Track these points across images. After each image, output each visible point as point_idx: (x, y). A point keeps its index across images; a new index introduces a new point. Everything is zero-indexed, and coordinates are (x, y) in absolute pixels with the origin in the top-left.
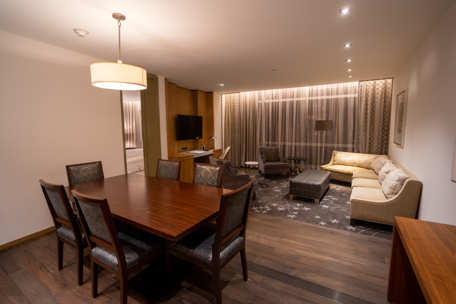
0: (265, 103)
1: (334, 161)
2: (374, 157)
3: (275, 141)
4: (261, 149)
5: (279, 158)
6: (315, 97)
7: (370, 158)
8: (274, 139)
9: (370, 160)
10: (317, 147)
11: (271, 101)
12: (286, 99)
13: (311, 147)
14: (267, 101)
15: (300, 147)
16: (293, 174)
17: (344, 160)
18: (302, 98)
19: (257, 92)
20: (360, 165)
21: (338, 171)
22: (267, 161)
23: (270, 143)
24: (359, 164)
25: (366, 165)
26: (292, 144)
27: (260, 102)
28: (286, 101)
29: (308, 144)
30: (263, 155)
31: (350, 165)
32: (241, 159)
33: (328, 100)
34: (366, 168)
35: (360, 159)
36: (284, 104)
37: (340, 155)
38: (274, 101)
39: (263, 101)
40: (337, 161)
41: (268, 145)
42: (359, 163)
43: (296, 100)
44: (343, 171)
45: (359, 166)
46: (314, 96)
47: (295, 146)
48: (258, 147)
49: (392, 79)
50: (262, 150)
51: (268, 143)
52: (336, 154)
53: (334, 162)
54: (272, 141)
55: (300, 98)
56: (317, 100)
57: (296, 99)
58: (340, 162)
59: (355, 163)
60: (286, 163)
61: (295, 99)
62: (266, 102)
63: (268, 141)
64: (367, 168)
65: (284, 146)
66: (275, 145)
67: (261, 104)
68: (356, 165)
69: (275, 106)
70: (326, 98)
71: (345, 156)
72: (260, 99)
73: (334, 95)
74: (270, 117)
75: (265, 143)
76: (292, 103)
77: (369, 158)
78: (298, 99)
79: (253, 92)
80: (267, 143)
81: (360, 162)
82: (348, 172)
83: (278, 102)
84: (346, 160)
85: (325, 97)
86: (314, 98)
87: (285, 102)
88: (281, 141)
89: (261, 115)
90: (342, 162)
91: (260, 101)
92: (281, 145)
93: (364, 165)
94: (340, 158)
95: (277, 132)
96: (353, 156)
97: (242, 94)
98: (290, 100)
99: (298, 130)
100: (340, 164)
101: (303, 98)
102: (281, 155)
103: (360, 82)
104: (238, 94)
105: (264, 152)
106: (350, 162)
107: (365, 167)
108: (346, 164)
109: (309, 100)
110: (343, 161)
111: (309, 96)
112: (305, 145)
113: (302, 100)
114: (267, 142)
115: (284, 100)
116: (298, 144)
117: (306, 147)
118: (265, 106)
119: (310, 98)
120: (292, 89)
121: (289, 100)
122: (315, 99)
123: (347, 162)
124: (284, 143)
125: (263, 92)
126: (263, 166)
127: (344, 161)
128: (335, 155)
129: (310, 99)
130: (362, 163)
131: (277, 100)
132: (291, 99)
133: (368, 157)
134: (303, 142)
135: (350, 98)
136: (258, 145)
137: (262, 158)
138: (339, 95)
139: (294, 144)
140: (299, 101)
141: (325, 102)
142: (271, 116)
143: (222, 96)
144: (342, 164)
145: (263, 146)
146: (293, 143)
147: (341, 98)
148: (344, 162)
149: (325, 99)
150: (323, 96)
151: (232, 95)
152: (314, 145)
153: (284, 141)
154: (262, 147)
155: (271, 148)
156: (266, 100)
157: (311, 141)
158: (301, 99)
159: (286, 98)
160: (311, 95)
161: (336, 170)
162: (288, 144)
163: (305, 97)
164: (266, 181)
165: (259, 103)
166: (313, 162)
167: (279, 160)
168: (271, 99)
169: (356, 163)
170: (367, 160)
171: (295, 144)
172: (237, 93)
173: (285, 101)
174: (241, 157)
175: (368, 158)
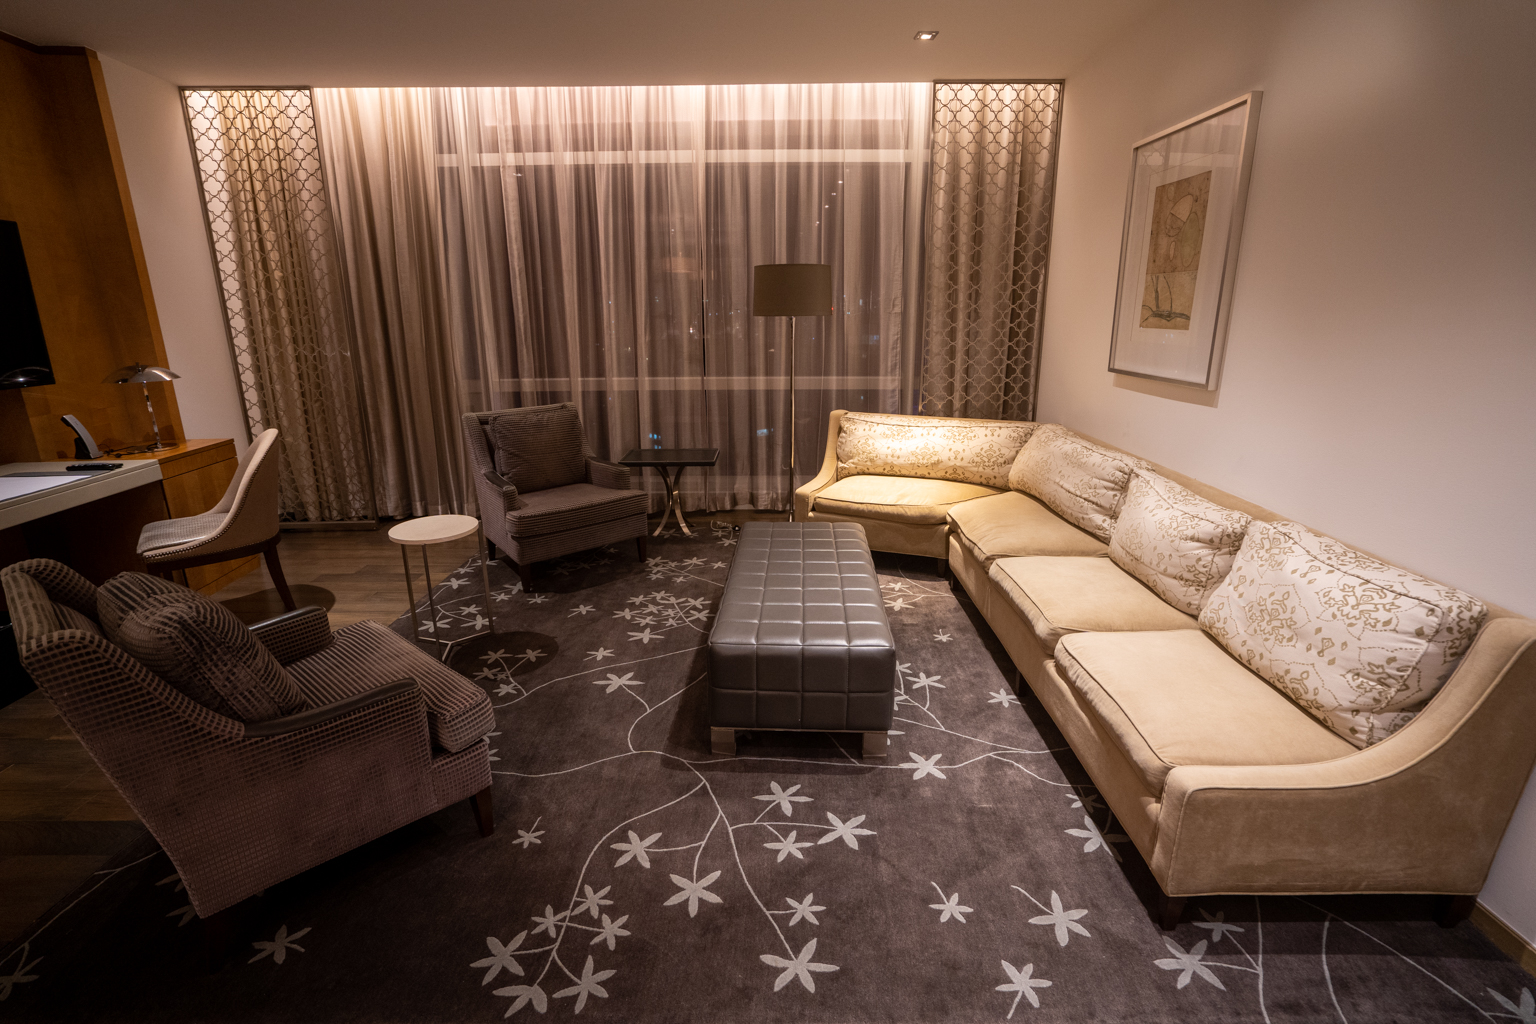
0: (478, 172)
1: (838, 458)
2: (1013, 435)
3: (552, 374)
4: (483, 422)
5: (587, 465)
6: (736, 152)
7: (995, 438)
8: (548, 363)
9: (995, 448)
10: (751, 394)
11: (511, 159)
12: (589, 153)
13: (727, 396)
14: (488, 160)
15: (677, 395)
16: (657, 533)
17: (889, 452)
18: (672, 153)
19: (420, 97)
20: (959, 472)
21: (877, 508)
22: (526, 488)
23: (528, 383)
24: (955, 469)
25: (981, 469)
26: (636, 382)
27: (446, 165)
28: (590, 162)
29: (714, 382)
30: (500, 455)
31: (913, 473)
32: (377, 480)
33: (793, 169)
34: (981, 484)
35: (958, 446)
36: (584, 178)
37: (867, 428)
38: (529, 159)
39: (465, 158)
40: (855, 460)
41: (517, 399)
42: (952, 464)
43: (643, 161)
44: (900, 511)
45: (955, 476)
46: (732, 148)
47: (654, 395)
48: (466, 415)
49: (1058, 86)
50: (488, 428)
51: (519, 385)
52: (846, 425)
53: (841, 465)
54: (539, 372)
55: (662, 153)
56: (744, 168)
57: (643, 153)
58: (869, 463)
59: (938, 462)
60: (625, 493)
61: (640, 157)
62: (485, 164)
63: (516, 373)
64: (984, 482)
65: (601, 396)
66: (554, 397)
67: (455, 173)
68: (941, 474)
69: (535, 186)
70: (785, 160)
71: (889, 433)
72: (445, 142)
73: (820, 147)
74: (515, 247)
75: (501, 384)
76: (622, 176)
77: (993, 438)
78: (656, 157)
79: (399, 91)
80: (508, 384)
81: (959, 457)
82: (926, 512)
83: (550, 169)
84: (898, 453)
85: (781, 156)
86: (731, 156)
87: (590, 170)
88: (585, 373)
89: (459, 234)
90: (879, 462)
91: (446, 156)
92: (583, 393)
93: (976, 469)
94: (870, 442)
95: (558, 325)
96: (925, 432)
97: (329, 98)
98: (614, 157)
99: (662, 315)
100: (871, 470)
101: (680, 152)
102: (589, 450)
103: (938, 86)
104: (300, 99)
105: (500, 444)
106: (913, 459)
107: (978, 480)
108: (896, 469)
109: (708, 166)
110: (883, 457)
111: (708, 147)
112: (700, 388)
113: (673, 161)
114: (508, 382)
115: (583, 158)
116: (665, 383)
117: (705, 393)
118: (476, 189)
119: (713, 156)
120: (621, 90)
121: (606, 158)
122: (736, 160)
123: (901, 461)
124: (599, 384)
125: (457, 97)
126: (507, 526)
127: (890, 459)
128: (840, 430)
129: (712, 160)
130: (964, 464)
131: (543, 159)
132: (619, 157)
133: (988, 432)
134: (691, 374)
135: (891, 166)
136: (465, 401)
137: (494, 478)
138: (840, 151)
139: (646, 382)
140: (658, 166)
141: (781, 178)
142: (520, 238)
143: (183, 100)
144: (880, 470)
145: (489, 409)
146: (640, 378)
147: (851, 165)
148: (886, 464)
149: (781, 164)
150: (772, 146)
151: (260, 99)
152: (739, 383)
153: (600, 372)
154: (485, 413)
155: (535, 412)
156: (484, 155)
157: (726, 370)
158: (668, 157)
159: (589, 146)
160: (715, 137)
161: (870, 507)
162: (616, 383)
163: (688, 146)
164: (535, 606)
165: (441, 170)
166: (739, 466)
167: (584, 477)
168: (511, 145)
169: (940, 466)
170: (986, 447)
171: (653, 383)
172: (290, 93)
173: (587, 166)
174: (376, 470)
175: (990, 438)
